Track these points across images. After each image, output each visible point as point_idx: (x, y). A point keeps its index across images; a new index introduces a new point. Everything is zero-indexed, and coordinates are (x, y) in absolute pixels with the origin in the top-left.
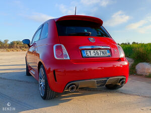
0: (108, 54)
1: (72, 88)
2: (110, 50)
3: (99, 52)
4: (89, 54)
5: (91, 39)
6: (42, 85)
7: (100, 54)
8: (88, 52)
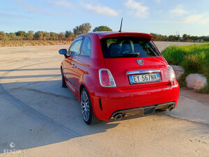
0: (158, 78)
1: (119, 117)
2: (160, 73)
3: (148, 77)
4: (137, 80)
5: (140, 62)
6: (85, 109)
7: (149, 79)
8: (136, 78)
